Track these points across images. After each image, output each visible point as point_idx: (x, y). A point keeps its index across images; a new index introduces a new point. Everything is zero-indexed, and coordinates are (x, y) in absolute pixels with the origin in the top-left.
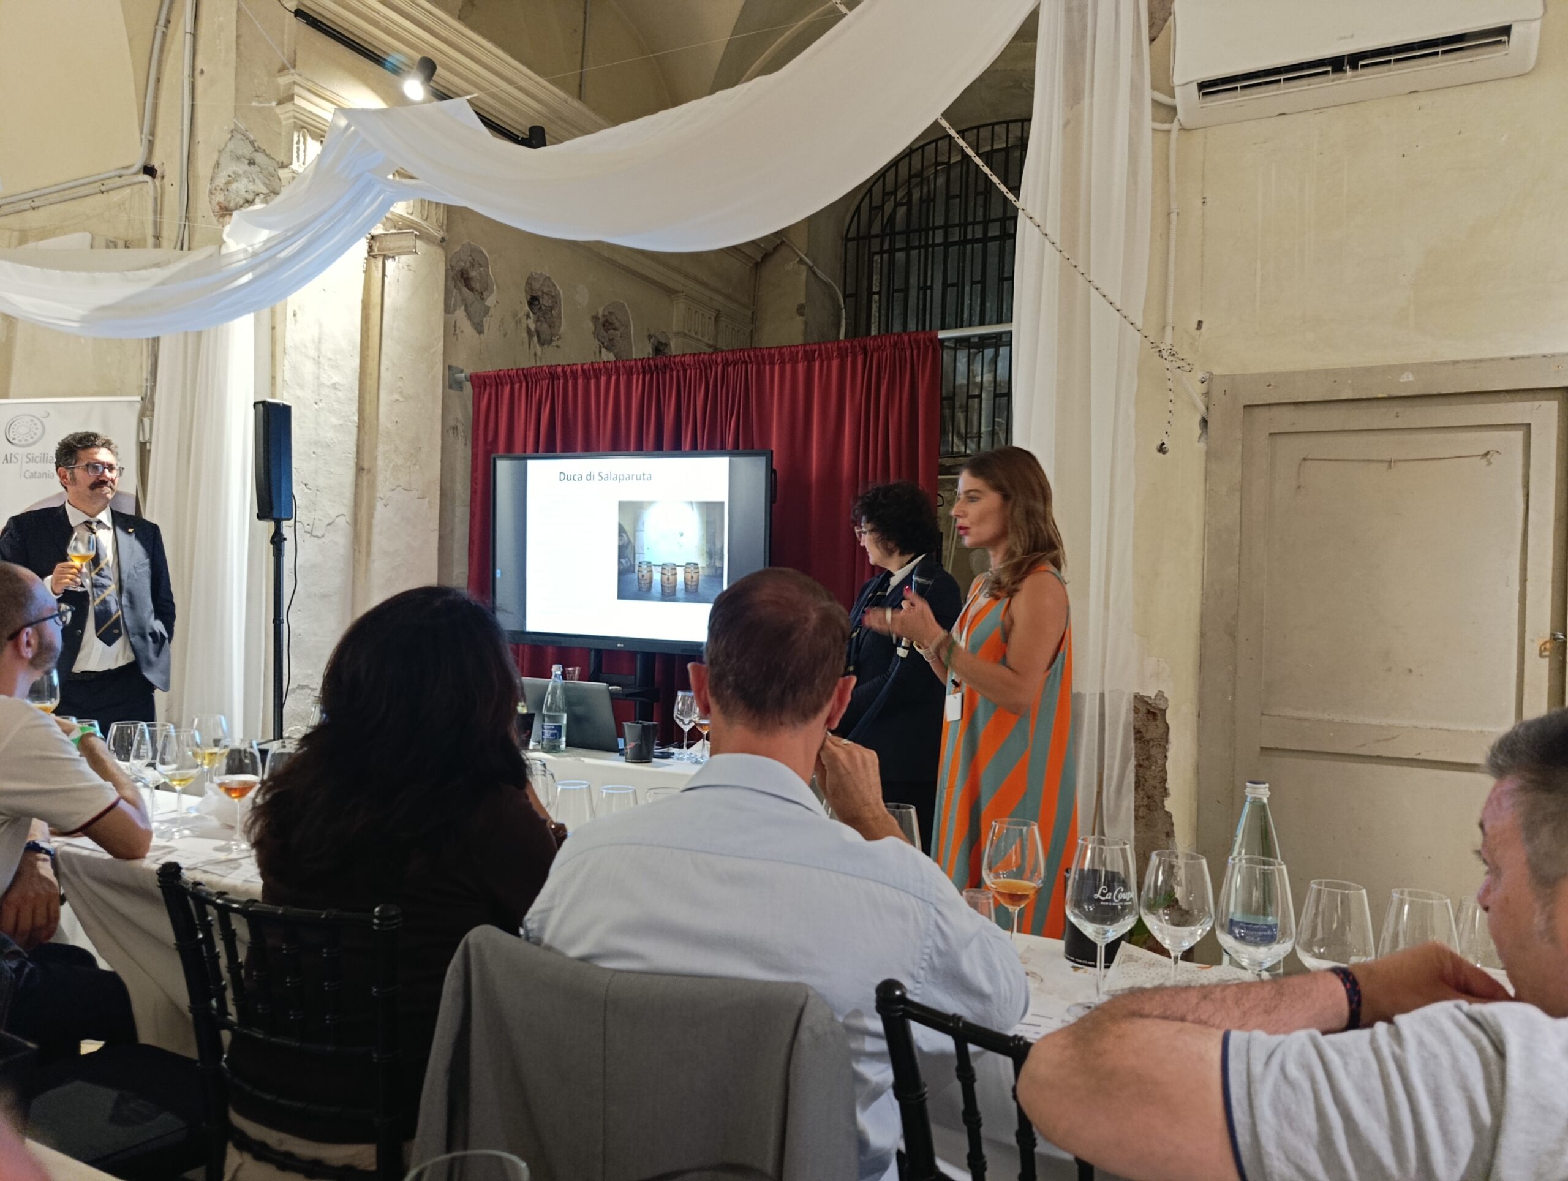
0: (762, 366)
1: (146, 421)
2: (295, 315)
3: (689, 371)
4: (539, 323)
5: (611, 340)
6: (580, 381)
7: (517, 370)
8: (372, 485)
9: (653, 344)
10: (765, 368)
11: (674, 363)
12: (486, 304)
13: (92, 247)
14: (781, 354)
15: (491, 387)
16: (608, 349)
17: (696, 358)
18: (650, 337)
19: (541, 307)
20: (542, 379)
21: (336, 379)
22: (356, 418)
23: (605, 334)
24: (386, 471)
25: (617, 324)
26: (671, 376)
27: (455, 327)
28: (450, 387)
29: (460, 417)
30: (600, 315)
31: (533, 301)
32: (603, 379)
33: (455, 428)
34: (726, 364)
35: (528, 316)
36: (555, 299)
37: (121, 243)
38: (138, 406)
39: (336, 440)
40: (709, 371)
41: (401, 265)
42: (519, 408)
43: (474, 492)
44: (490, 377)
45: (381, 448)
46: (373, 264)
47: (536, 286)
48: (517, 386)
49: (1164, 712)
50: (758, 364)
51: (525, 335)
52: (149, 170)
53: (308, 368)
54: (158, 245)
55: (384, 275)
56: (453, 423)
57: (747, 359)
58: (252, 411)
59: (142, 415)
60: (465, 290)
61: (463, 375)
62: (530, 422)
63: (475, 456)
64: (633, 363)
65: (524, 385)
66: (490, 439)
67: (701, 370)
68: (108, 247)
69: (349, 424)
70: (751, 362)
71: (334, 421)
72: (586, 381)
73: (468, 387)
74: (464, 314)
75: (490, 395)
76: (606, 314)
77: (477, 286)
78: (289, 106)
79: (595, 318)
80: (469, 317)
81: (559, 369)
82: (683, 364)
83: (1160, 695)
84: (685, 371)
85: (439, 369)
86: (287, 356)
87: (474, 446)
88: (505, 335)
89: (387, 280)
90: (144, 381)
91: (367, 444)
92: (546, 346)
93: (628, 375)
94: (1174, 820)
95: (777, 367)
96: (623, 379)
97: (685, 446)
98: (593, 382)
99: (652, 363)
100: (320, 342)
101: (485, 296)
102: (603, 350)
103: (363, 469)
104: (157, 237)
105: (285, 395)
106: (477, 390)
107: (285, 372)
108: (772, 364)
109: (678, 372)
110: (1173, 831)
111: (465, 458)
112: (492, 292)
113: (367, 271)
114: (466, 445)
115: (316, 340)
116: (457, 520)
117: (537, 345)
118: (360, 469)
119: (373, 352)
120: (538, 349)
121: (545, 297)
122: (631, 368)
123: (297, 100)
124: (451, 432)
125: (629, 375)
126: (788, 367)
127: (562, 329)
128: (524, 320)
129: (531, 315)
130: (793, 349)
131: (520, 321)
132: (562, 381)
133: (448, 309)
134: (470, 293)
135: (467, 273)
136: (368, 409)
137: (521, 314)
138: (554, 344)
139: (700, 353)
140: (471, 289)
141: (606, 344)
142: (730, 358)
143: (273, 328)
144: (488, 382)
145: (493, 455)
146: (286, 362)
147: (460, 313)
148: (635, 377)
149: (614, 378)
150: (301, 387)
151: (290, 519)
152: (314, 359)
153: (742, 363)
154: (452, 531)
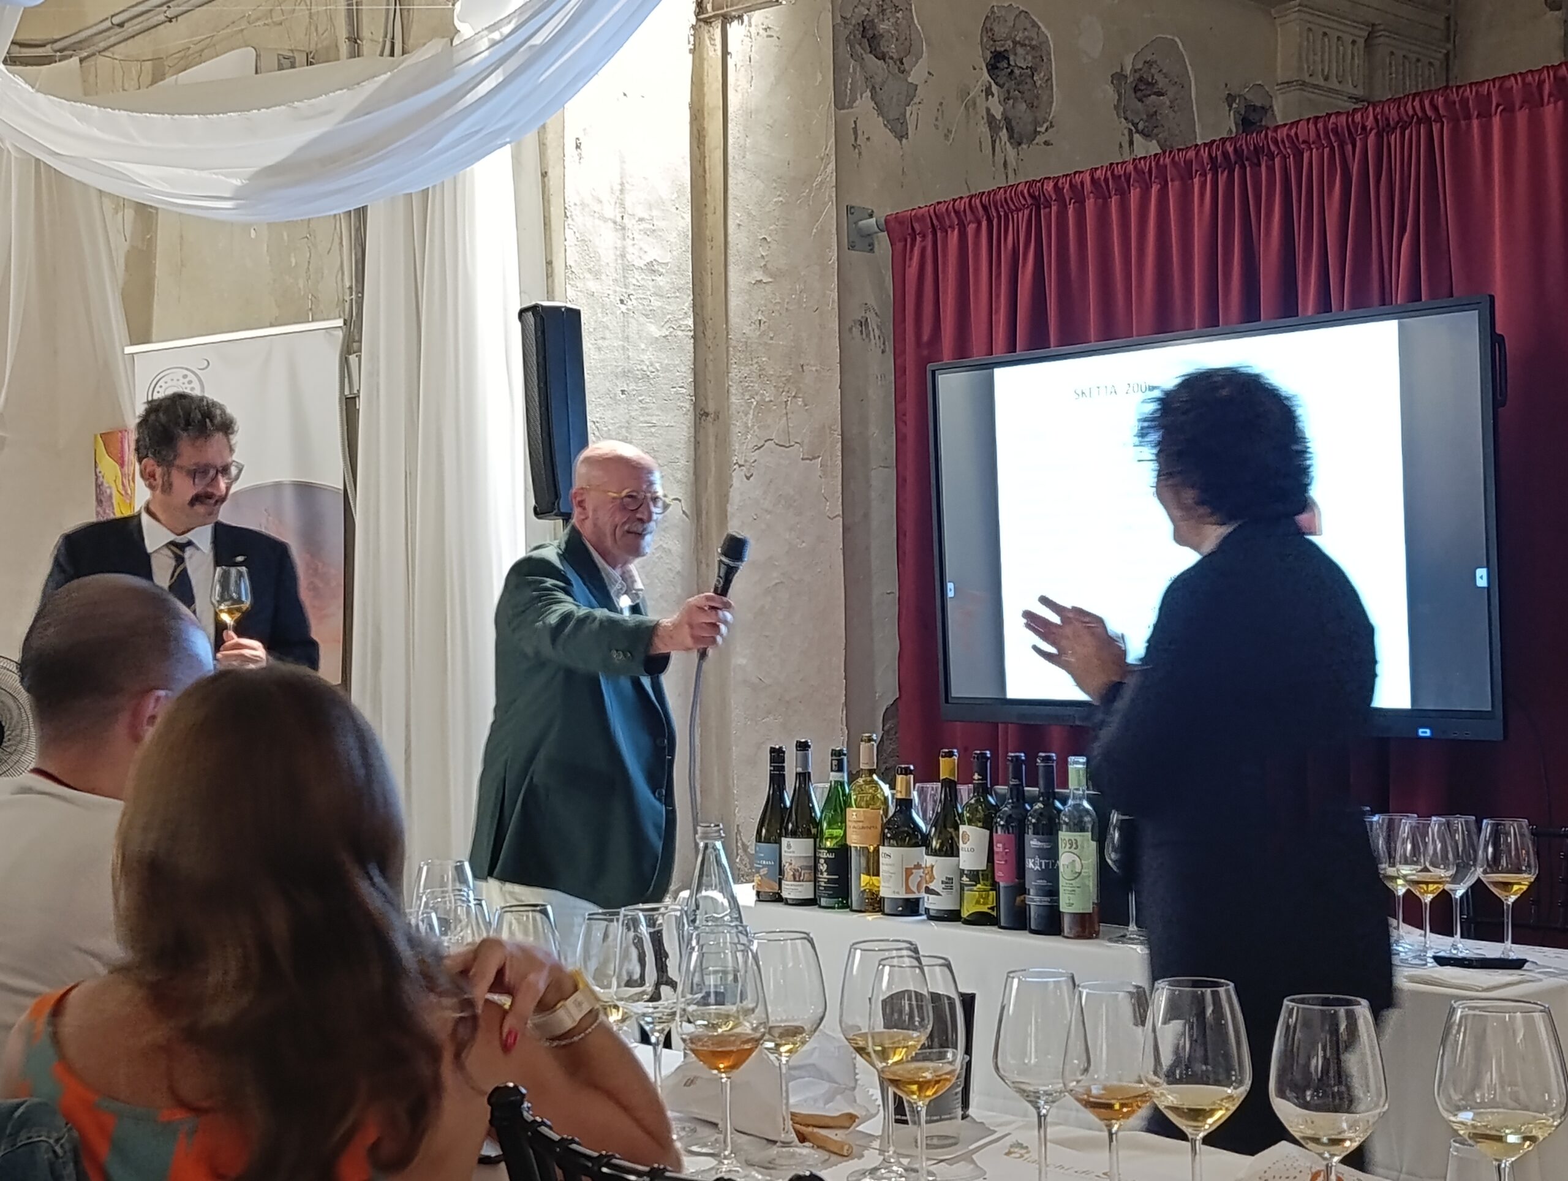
0: (1463, 123)
1: (353, 358)
3: (1306, 155)
4: (1011, 102)
5: (1152, 115)
6: (1090, 204)
7: (971, 197)
8: (723, 442)
9: (1237, 112)
10: (1469, 126)
11: (1276, 142)
12: (910, 80)
13: (257, 71)
14: (1505, 93)
15: (924, 237)
16: (1146, 135)
17: (1320, 125)
18: (1230, 99)
19: (1012, 71)
20: (1018, 210)
21: (654, 253)
22: (690, 322)
23: (1140, 104)
24: (746, 414)
25: (1162, 83)
26: (1271, 169)
27: (855, 130)
28: (852, 247)
29: (872, 302)
30: (1128, 70)
31: (997, 62)
32: (1134, 194)
33: (863, 323)
34: (1384, 129)
35: (988, 92)
36: (1038, 50)
37: (300, 58)
38: (340, 334)
39: (657, 365)
40: (1350, 147)
41: (753, 30)
42: (977, 270)
43: (900, 439)
44: (920, 219)
45: (735, 372)
46: (706, 36)
47: (1001, 31)
48: (971, 228)
50: (1455, 121)
51: (984, 129)
53: (606, 241)
54: (355, 52)
55: (725, 53)
56: (859, 315)
57: (1429, 113)
58: (517, 326)
59: (347, 350)
60: (870, 58)
61: (873, 220)
62: (998, 296)
63: (900, 371)
64: (1191, 154)
65: (984, 223)
66: (925, 338)
67: (1332, 149)
68: (281, 67)
69: (679, 333)
70: (1439, 119)
71: (654, 330)
72: (1100, 201)
73: (883, 242)
74: (873, 104)
75: (923, 251)
76: (1140, 66)
77: (892, 49)
79: (1118, 78)
80: (880, 109)
81: (1049, 187)
82: (1293, 140)
84: (1299, 155)
85: (829, 215)
86: (569, 221)
87: (899, 353)
88: (946, 136)
89: (731, 62)
90: (348, 291)
91: (711, 367)
92: (1024, 146)
93: (1182, 179)
95: (1496, 121)
96: (1173, 188)
97: (1305, 309)
98: (1114, 201)
99: (1230, 150)
100: (622, 191)
101: (907, 67)
102: (1136, 137)
103: (707, 414)
104: (354, 39)
105: (571, 293)
106: (899, 245)
107: (569, 252)
108: (1485, 115)
109: (1284, 158)
111: (883, 376)
112: (919, 57)
113: (697, 50)
114: (883, 352)
115: (618, 187)
116: (873, 495)
117: (1008, 144)
118: (700, 414)
119: (714, 198)
120: (1011, 152)
121: (1020, 51)
122: (1189, 163)
124: (856, 331)
125: (1186, 176)
126: (1522, 118)
127: (1053, 109)
128: (981, 101)
129: (994, 88)
130: (1529, 78)
131: (975, 104)
132: (1054, 208)
133: (841, 101)
134: (880, 63)
135: (873, 26)
136: (711, 303)
137: (976, 91)
138: (1039, 139)
139: (1329, 115)
140: (882, 57)
141: (1141, 126)
142: (1393, 115)
143: (544, 175)
144: (917, 226)
145: (930, 367)
146: (569, 233)
147: (864, 103)
148: (1196, 180)
149: (1155, 189)
150: (597, 275)
152: (615, 223)
153: (1419, 121)
154: (866, 516)
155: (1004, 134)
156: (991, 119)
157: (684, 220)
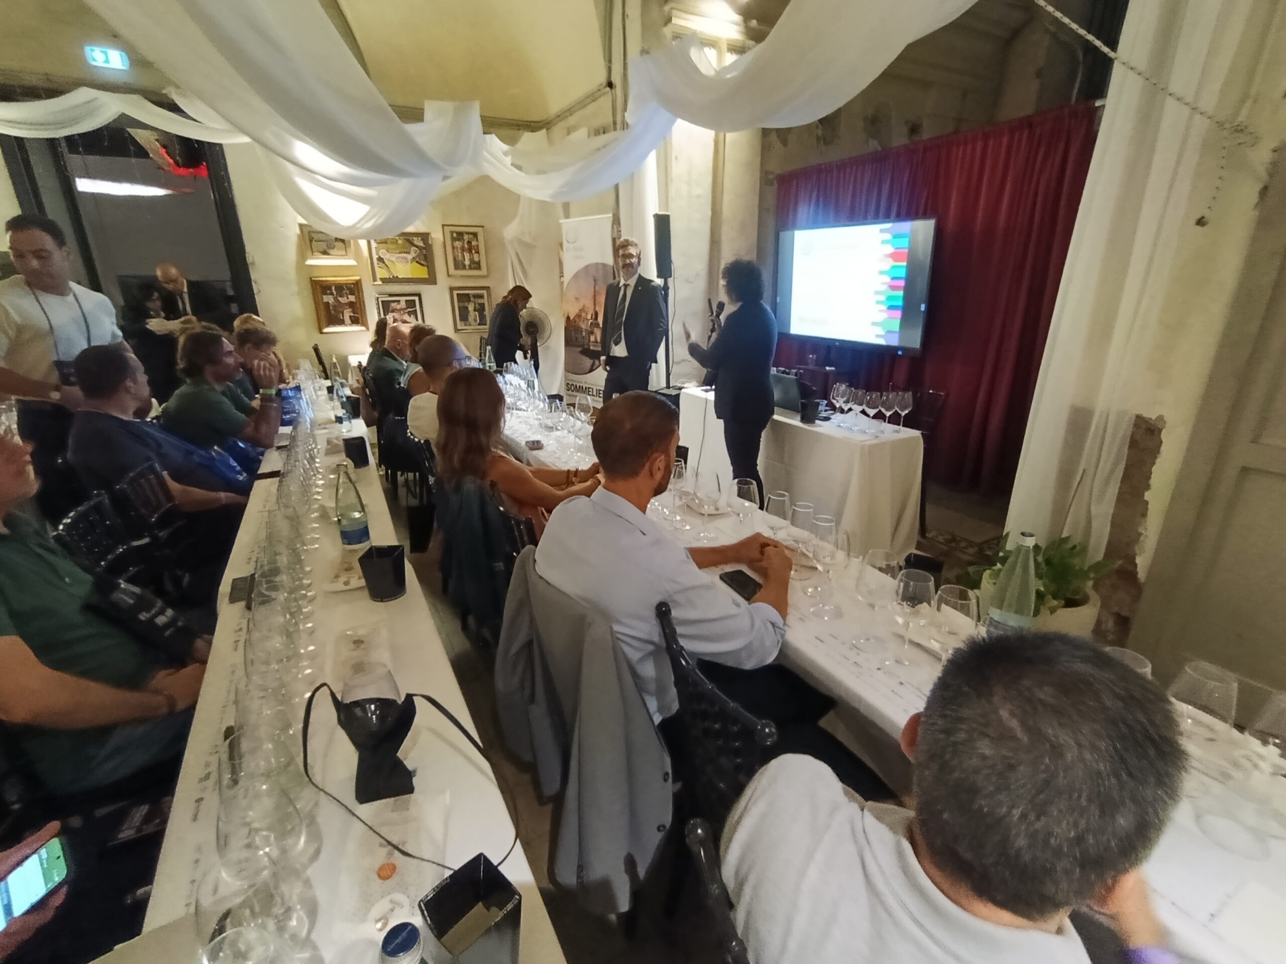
1: (615, 226)
2: (676, 158)
4: (825, 130)
5: (877, 131)
8: (719, 251)
9: (909, 128)
13: (589, 137)
16: (875, 140)
18: (907, 122)
20: (814, 174)
22: (710, 214)
23: (872, 127)
25: (882, 119)
28: (764, 184)
29: (769, 202)
30: (870, 116)
35: (818, 127)
37: (602, 131)
38: (611, 219)
39: (699, 228)
45: (724, 229)
49: (1160, 431)
52: (610, 85)
53: (684, 188)
54: (615, 129)
56: (767, 207)
59: (613, 223)
61: (773, 176)
65: (804, 178)
68: (596, 135)
69: (707, 217)
71: (698, 217)
73: (776, 183)
74: (776, 135)
76: (874, 113)
78: (669, 26)
79: (866, 118)
80: (779, 137)
81: (823, 167)
83: (1161, 418)
85: (757, 175)
86: (673, 184)
88: (801, 144)
91: (716, 228)
92: (829, 148)
93: (863, 165)
94: (1149, 506)
100: (690, 172)
102: (871, 142)
103: (715, 242)
104: (615, 123)
105: (669, 209)
106: (780, 185)
110: (1147, 514)
111: (773, 227)
114: (773, 219)
117: (822, 146)
118: (713, 242)
119: (720, 173)
120: (824, 150)
123: (674, 21)
124: (766, 212)
127: (840, 131)
128: (814, 131)
129: (820, 126)
131: (812, 132)
133: (765, 134)
136: (717, 206)
137: (813, 127)
141: (872, 135)
143: (666, 167)
145: (780, 228)
146: (673, 187)
147: (773, 135)
151: (671, 276)
152: (687, 182)
155: (822, 142)
156: (818, 136)
157: (709, 179)
